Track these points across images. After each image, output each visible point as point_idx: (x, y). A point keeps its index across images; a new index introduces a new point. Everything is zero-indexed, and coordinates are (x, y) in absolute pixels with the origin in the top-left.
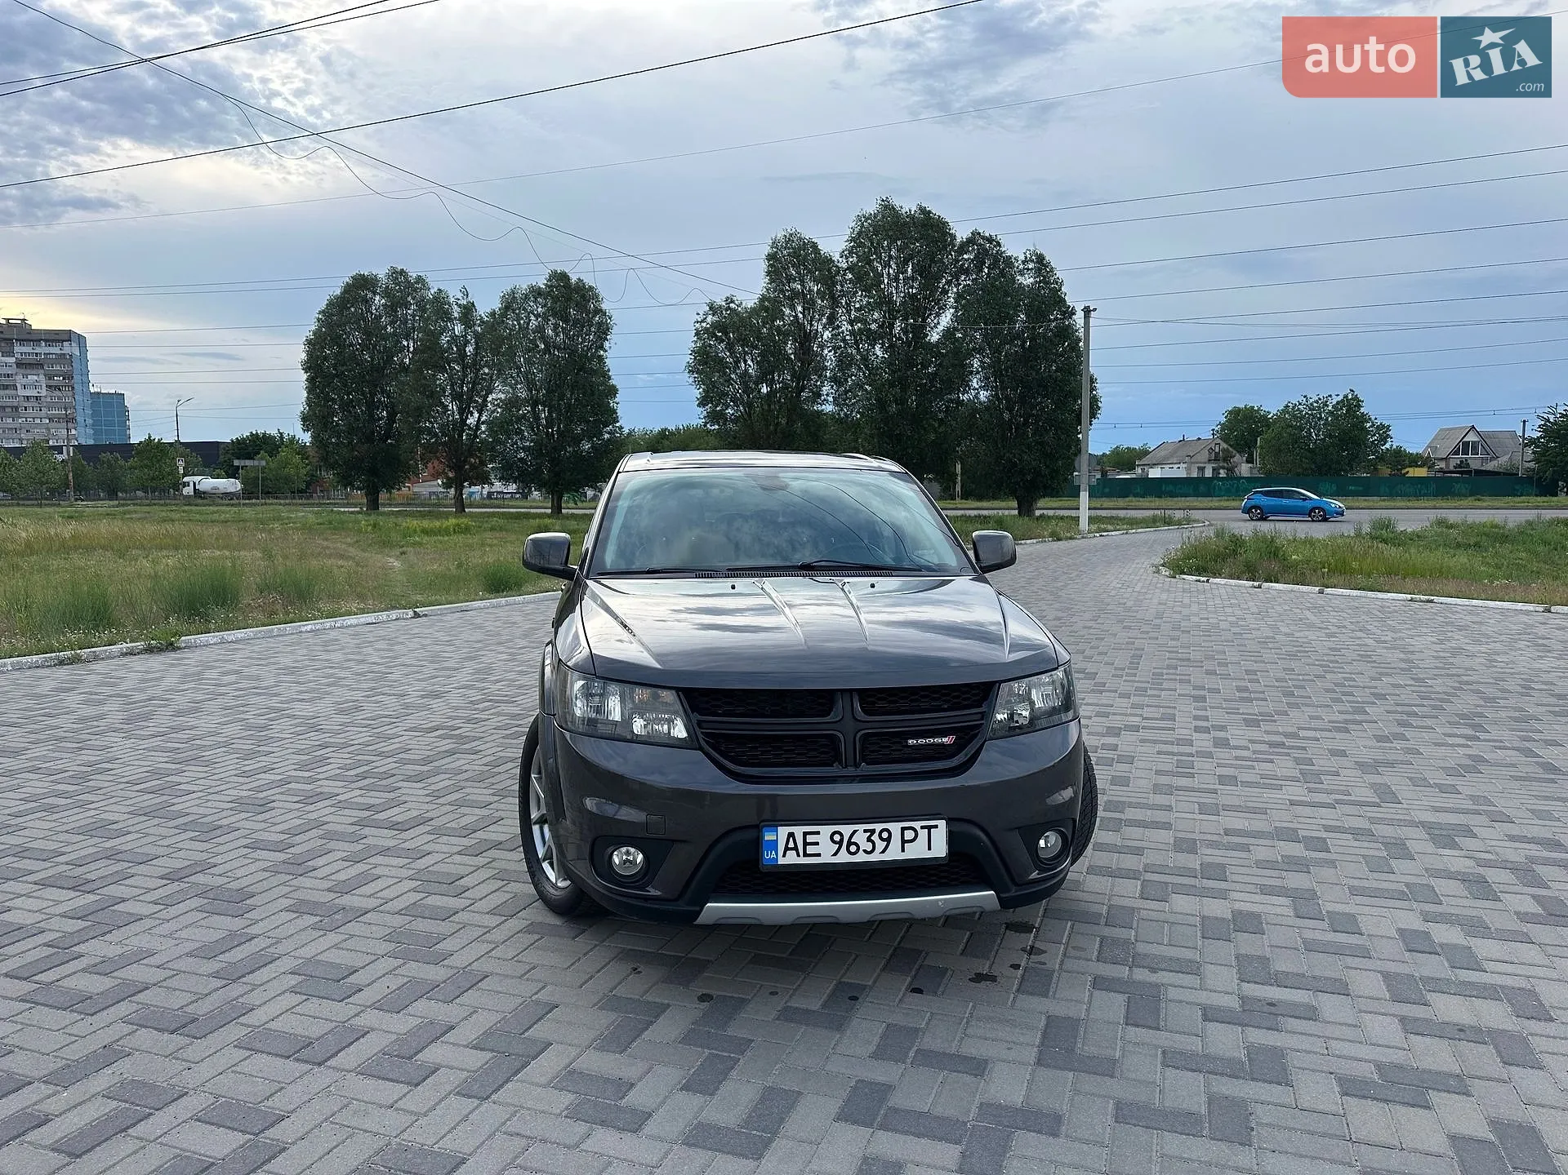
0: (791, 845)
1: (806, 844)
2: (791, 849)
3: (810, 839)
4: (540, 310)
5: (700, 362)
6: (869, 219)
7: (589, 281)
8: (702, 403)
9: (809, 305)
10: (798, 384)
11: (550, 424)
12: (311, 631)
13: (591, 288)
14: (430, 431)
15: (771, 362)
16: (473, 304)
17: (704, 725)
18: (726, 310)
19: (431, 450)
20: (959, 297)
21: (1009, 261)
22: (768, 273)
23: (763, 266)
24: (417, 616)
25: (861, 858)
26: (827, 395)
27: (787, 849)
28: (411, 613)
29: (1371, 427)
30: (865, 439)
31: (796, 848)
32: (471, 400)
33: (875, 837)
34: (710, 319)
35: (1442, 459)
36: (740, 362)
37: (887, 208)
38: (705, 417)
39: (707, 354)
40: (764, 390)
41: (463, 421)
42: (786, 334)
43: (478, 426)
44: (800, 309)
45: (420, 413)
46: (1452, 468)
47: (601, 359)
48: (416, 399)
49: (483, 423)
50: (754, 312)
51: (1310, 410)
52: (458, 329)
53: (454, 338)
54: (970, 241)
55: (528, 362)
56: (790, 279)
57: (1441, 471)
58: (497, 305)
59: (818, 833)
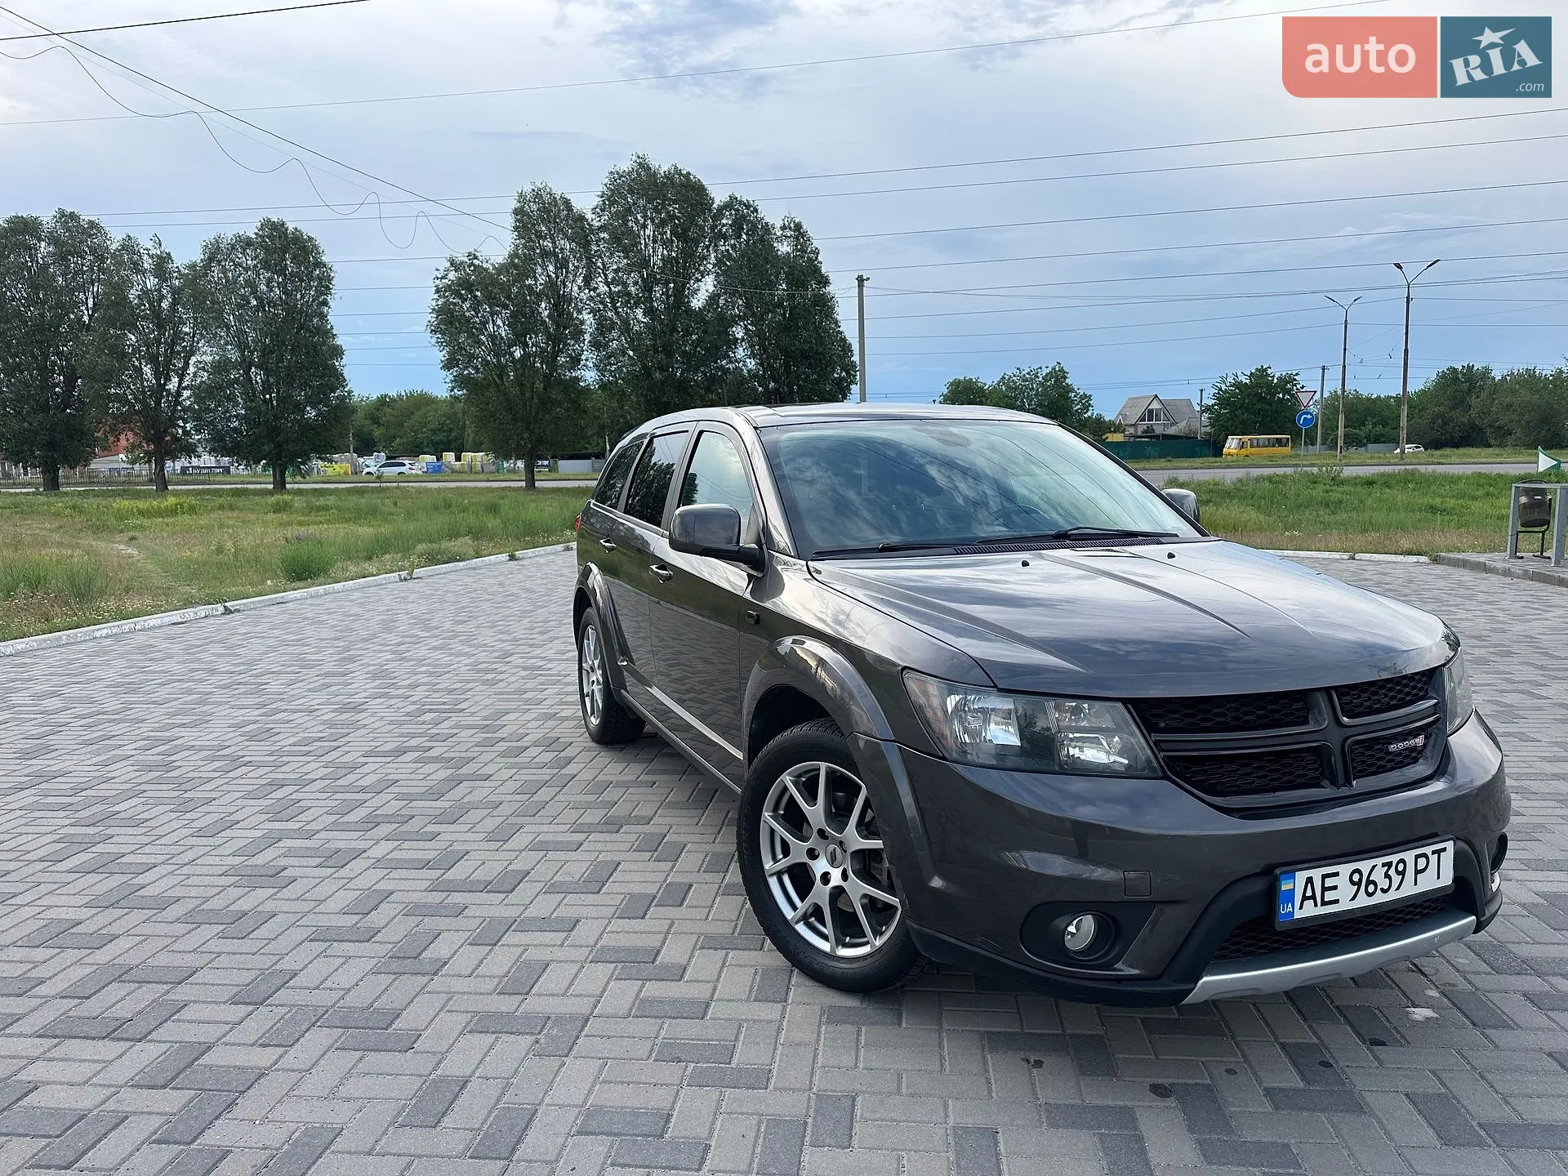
0: (1309, 893)
1: (1324, 889)
2: (1309, 898)
3: (1329, 882)
4: (249, 262)
5: (442, 322)
6: (622, 176)
7: (307, 230)
8: (448, 365)
9: (562, 264)
10: (554, 347)
11: (267, 388)
12: (108, 636)
13: (310, 239)
14: (121, 399)
15: (523, 324)
16: (169, 254)
17: (1164, 746)
18: (469, 266)
19: (124, 420)
20: (719, 263)
21: (767, 229)
22: (516, 228)
23: (510, 221)
24: (228, 611)
25: (1379, 898)
26: (586, 360)
27: (1305, 898)
28: (220, 608)
29: (1075, 396)
30: (631, 407)
31: (1313, 897)
32: (168, 362)
33: (1392, 872)
34: (452, 275)
35: (1131, 425)
36: (488, 323)
37: (643, 165)
38: (452, 381)
39: (451, 312)
40: (517, 354)
41: (162, 387)
42: (539, 296)
43: (179, 393)
44: (551, 268)
45: (109, 377)
46: (1139, 433)
47: (323, 316)
48: (104, 361)
49: (184, 388)
50: (502, 269)
51: (1023, 381)
52: (152, 281)
53: (146, 292)
54: (728, 206)
55: (239, 319)
56: (540, 236)
57: (1132, 436)
58: (197, 256)
59: (1337, 874)
